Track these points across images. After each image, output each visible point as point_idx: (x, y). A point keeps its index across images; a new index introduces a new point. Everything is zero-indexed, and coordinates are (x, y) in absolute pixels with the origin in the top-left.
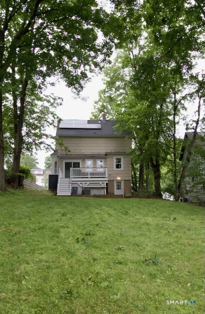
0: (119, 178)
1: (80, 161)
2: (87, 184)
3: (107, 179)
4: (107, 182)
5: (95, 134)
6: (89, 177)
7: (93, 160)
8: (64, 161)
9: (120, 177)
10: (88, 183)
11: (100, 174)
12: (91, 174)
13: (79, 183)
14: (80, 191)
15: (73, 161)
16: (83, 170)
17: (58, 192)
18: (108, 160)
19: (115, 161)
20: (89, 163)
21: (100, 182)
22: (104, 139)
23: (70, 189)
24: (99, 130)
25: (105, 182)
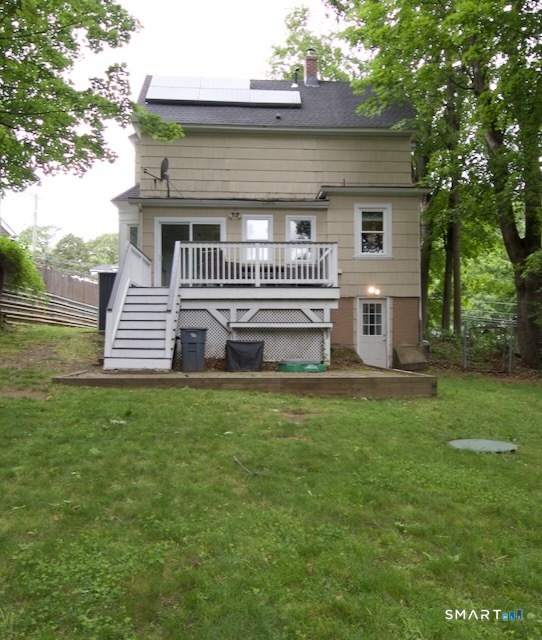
0: (373, 291)
1: (219, 220)
2: (247, 316)
3: (335, 294)
4: (335, 306)
5: (280, 123)
6: (258, 281)
7: (272, 216)
8: (159, 221)
9: (378, 285)
10: (254, 307)
11: (301, 270)
12: (266, 270)
13: (212, 307)
14: (215, 346)
15: (192, 220)
16: (229, 253)
17: (108, 352)
18: (330, 216)
19: (358, 220)
20: (258, 228)
21: (306, 307)
22: (312, 144)
23: (170, 335)
24: (292, 111)
25: (327, 307)
